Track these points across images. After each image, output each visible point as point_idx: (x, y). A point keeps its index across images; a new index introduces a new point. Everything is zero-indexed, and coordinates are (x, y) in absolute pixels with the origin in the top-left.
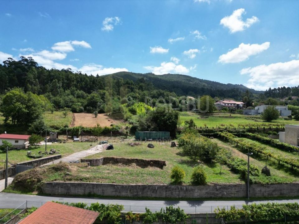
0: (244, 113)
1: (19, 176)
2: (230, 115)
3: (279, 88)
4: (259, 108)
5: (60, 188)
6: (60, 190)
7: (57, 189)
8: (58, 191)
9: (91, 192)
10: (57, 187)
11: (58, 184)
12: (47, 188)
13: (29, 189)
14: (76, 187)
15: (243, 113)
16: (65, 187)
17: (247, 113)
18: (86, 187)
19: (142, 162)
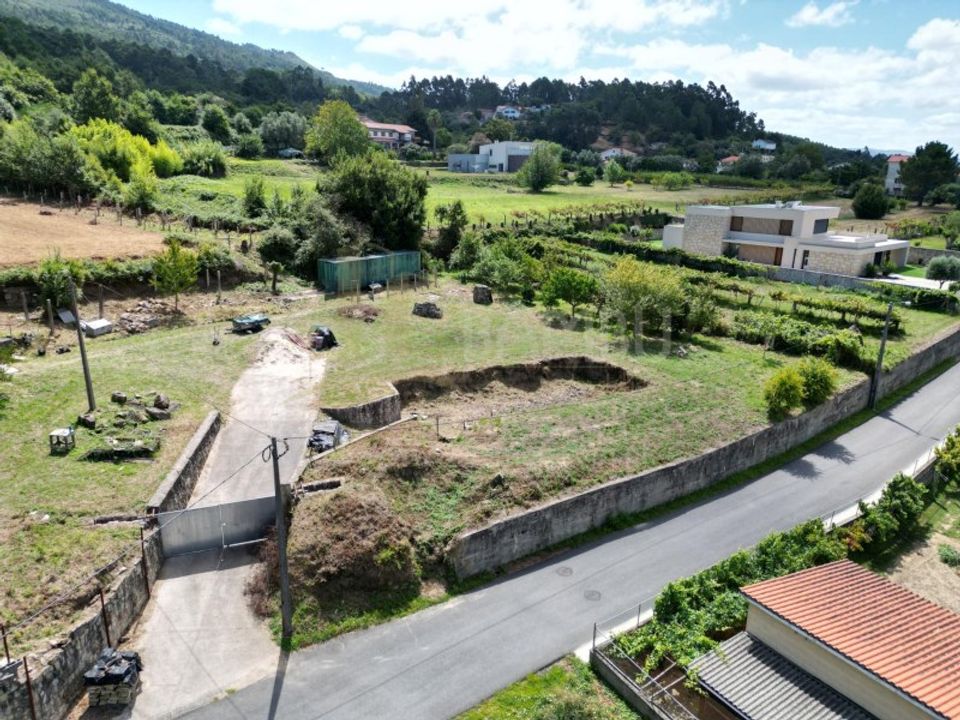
0: (450, 165)
1: (308, 556)
2: (428, 173)
3: (435, 78)
4: (491, 152)
5: (516, 539)
6: (520, 544)
7: (506, 545)
8: (511, 551)
9: (611, 513)
10: (506, 539)
11: (511, 526)
12: (471, 556)
13: (396, 587)
14: (568, 513)
15: (446, 165)
16: (534, 526)
17: (459, 166)
18: (596, 505)
19: (519, 374)
